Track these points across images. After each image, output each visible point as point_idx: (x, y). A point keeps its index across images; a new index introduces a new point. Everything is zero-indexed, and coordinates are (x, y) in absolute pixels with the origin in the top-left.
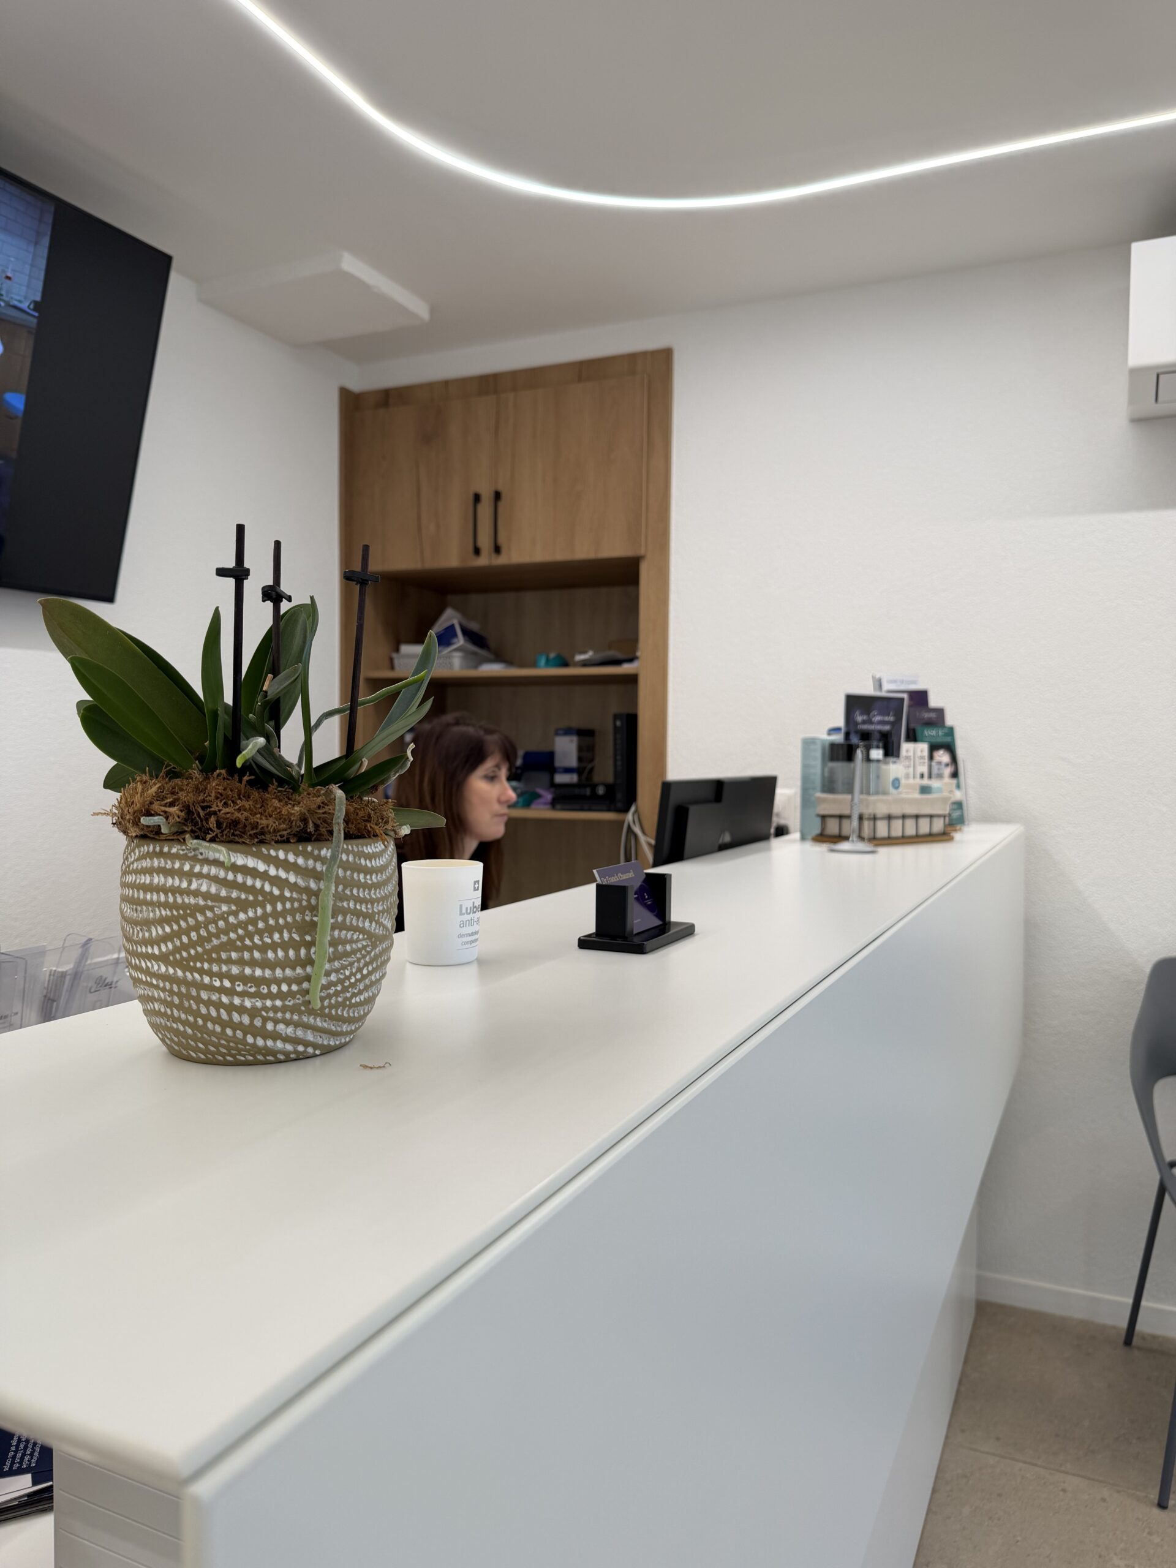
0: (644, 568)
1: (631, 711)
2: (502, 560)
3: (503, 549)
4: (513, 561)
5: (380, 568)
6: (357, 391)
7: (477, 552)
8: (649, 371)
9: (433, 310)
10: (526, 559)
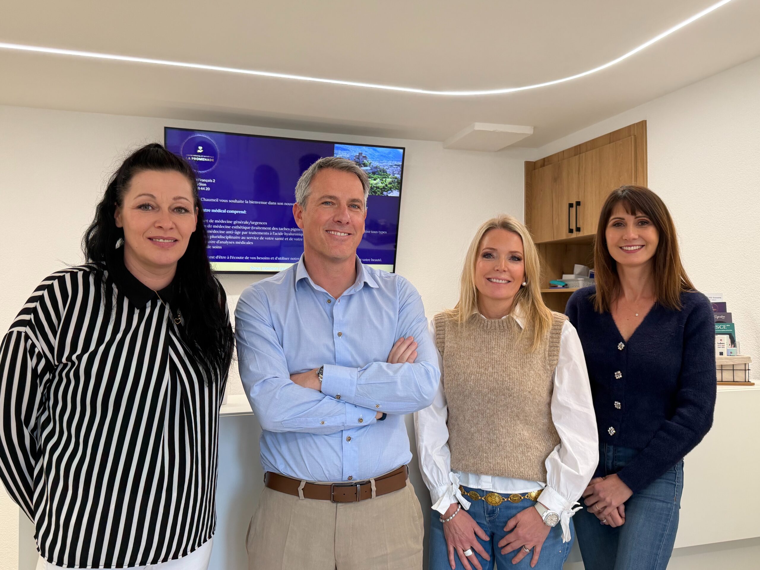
2: (581, 234)
3: (581, 229)
4: (585, 235)
5: (539, 242)
6: (534, 161)
7: (571, 231)
8: (636, 133)
9: (535, 128)
10: (589, 234)
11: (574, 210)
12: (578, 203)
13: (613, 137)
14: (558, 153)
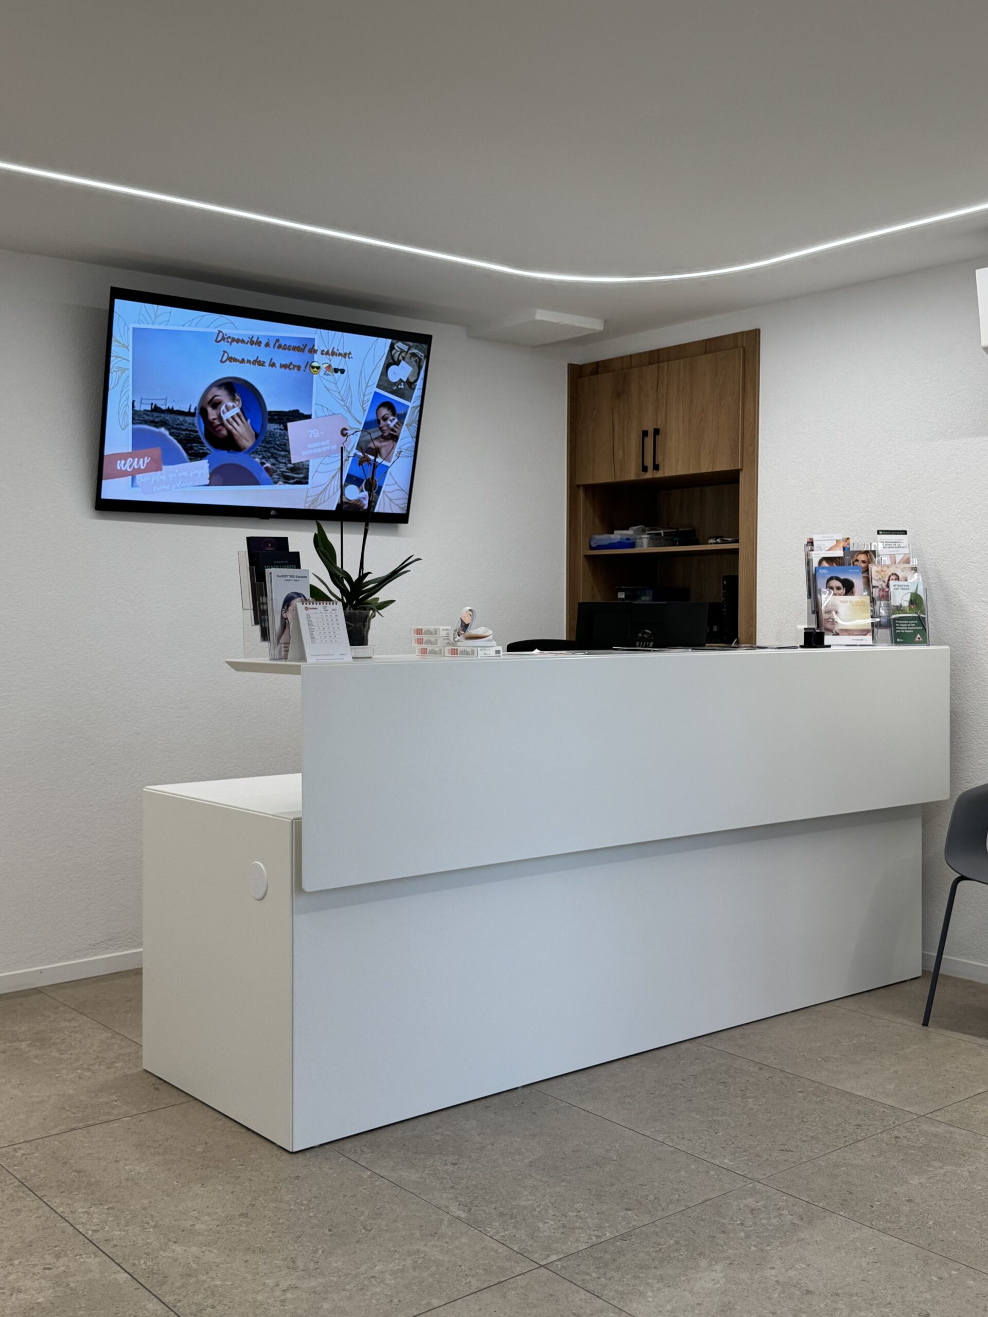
0: (742, 476)
1: (736, 574)
2: (659, 474)
3: (661, 467)
4: (666, 475)
5: (591, 482)
6: (581, 364)
7: (645, 469)
8: (745, 345)
9: (606, 322)
10: (673, 474)
11: (649, 440)
12: (657, 432)
13: (711, 346)
14: (622, 358)
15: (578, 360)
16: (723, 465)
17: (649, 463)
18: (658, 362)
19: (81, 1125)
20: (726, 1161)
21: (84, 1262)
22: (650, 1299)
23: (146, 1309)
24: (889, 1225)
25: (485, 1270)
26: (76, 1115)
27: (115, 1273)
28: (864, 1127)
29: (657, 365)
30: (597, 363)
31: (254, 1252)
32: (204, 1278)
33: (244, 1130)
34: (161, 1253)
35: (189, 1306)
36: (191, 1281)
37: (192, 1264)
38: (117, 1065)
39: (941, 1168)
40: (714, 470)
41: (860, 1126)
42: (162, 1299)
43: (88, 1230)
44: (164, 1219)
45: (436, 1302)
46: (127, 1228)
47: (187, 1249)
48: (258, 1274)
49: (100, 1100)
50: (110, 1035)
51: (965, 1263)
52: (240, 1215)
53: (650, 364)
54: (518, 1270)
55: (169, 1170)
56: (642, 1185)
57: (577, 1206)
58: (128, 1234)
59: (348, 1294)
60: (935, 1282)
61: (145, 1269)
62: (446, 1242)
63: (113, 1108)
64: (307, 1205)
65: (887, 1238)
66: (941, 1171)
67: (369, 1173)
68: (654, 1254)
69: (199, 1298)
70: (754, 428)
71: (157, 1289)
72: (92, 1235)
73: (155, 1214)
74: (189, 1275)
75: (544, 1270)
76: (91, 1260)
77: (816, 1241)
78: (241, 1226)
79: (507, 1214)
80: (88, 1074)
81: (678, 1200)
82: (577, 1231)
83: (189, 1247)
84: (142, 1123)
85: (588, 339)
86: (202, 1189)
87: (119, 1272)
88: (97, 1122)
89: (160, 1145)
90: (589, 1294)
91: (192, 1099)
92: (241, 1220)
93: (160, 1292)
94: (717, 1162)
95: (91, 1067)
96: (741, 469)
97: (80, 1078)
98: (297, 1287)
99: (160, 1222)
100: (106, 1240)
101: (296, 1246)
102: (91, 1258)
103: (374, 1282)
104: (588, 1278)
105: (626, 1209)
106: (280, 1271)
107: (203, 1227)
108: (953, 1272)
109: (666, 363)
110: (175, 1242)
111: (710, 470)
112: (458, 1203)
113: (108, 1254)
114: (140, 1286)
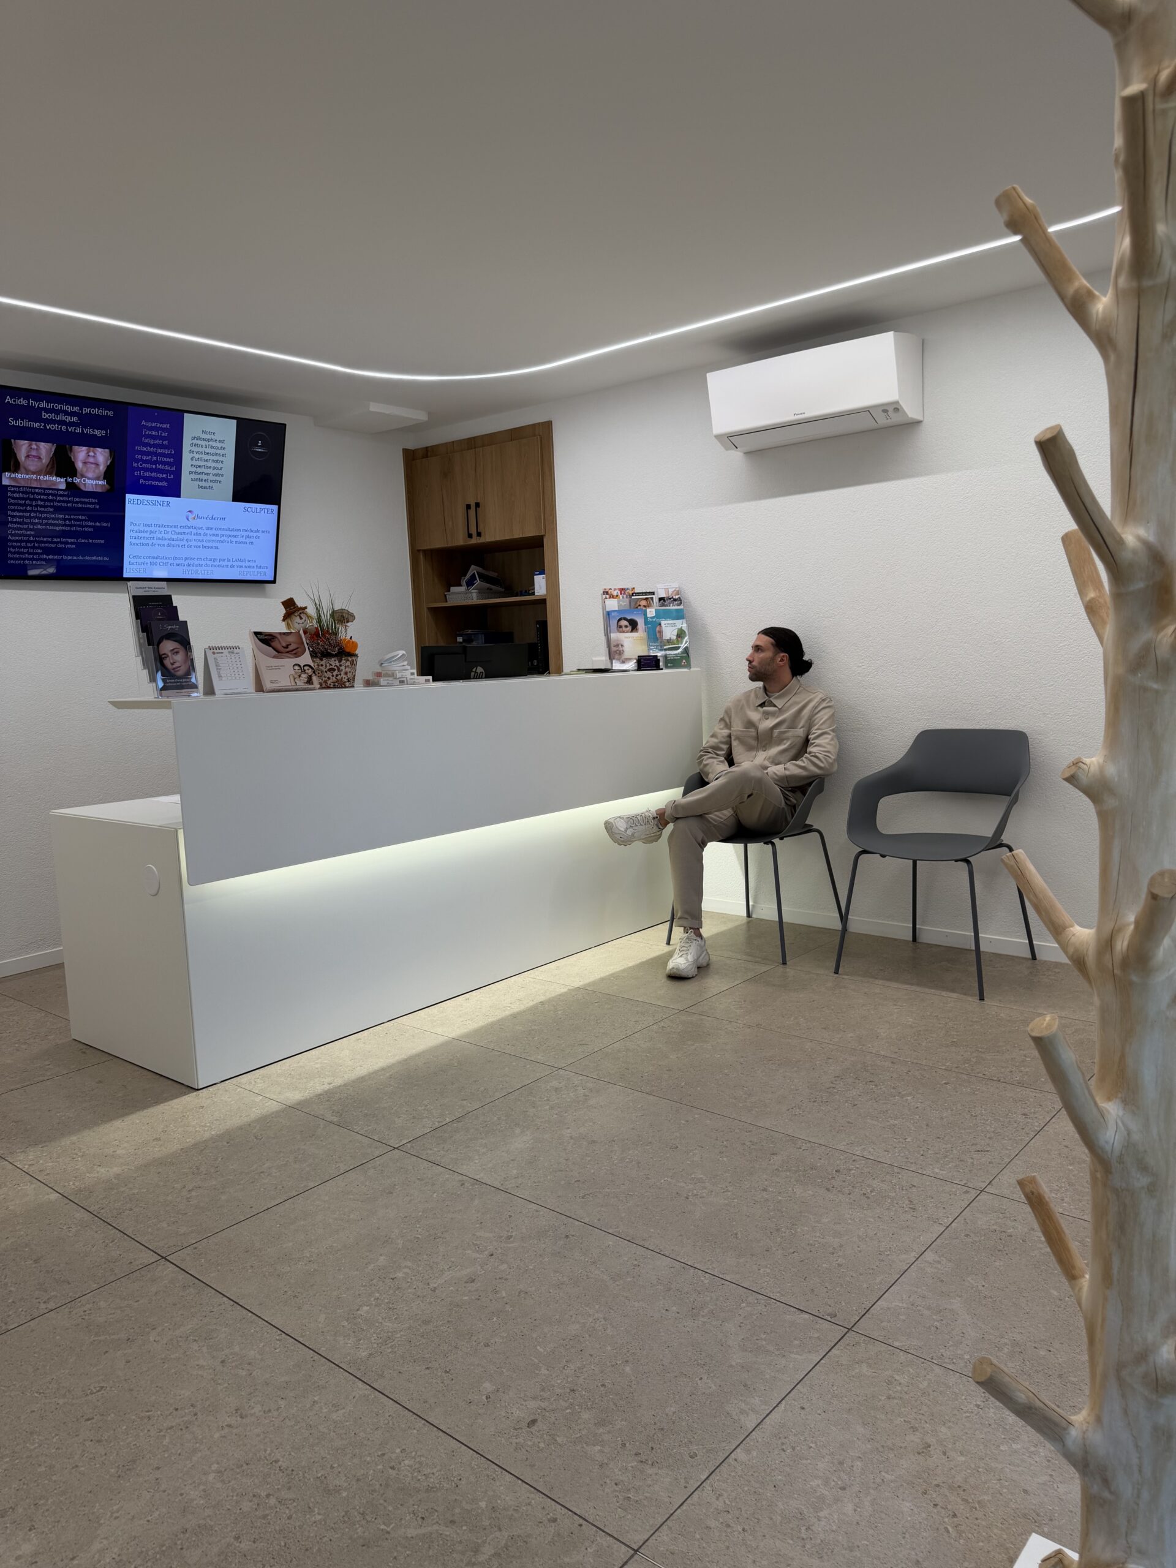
0: (545, 540)
1: (545, 619)
2: (482, 540)
3: (482, 534)
4: (487, 540)
5: (428, 547)
6: (413, 449)
7: (470, 536)
8: (541, 434)
9: (430, 414)
10: (493, 539)
11: (472, 512)
12: (477, 505)
13: (515, 434)
14: (446, 444)
15: (411, 446)
16: (530, 532)
17: (473, 531)
18: (475, 448)
19: (18, 1086)
20: (539, 1057)
21: (21, 1189)
22: (477, 1161)
23: (75, 1218)
24: (654, 1088)
25: (351, 1156)
26: (13, 1080)
27: (48, 1194)
28: (640, 1022)
29: (474, 450)
30: (427, 448)
31: (165, 1165)
32: (123, 1189)
33: (158, 1077)
34: (88, 1175)
35: (110, 1211)
36: (113, 1193)
37: (113, 1180)
38: (49, 1037)
39: (693, 1045)
40: (524, 536)
41: (638, 1022)
42: (88, 1209)
43: (25, 1165)
44: (90, 1149)
45: (311, 1185)
46: (58, 1160)
47: (109, 1169)
48: (169, 1181)
49: (35, 1066)
50: (43, 1015)
51: (705, 1109)
52: (154, 1140)
53: (468, 449)
54: (377, 1153)
55: (95, 1112)
56: (476, 1081)
57: (425, 1102)
58: (59, 1164)
59: (242, 1186)
60: (684, 1124)
61: (73, 1189)
62: (321, 1141)
63: (46, 1070)
64: (210, 1127)
65: (651, 1097)
66: (693, 1047)
67: (261, 1097)
68: (481, 1129)
69: (119, 1204)
70: (552, 501)
71: (84, 1202)
72: (28, 1168)
73: (82, 1146)
74: (111, 1189)
75: (396, 1150)
76: (28, 1187)
77: (601, 1106)
78: (155, 1147)
79: (370, 1115)
80: (24, 1047)
81: (502, 1089)
82: (424, 1120)
83: (111, 1168)
84: (71, 1079)
85: (415, 428)
86: (122, 1124)
87: (51, 1193)
88: (33, 1082)
89: (87, 1094)
90: (430, 1164)
91: (114, 1058)
92: (155, 1143)
93: (86, 1204)
94: (532, 1059)
95: (28, 1041)
96: (545, 535)
97: (18, 1050)
98: (200, 1187)
99: (87, 1152)
100: (41, 1171)
101: (200, 1157)
102: (27, 1185)
103: (263, 1176)
104: (431, 1152)
105: (462, 1100)
106: (187, 1177)
107: (124, 1152)
108: (696, 1116)
109: (481, 448)
110: (100, 1166)
111: (521, 536)
112: (331, 1112)
113: (42, 1181)
114: (69, 1201)
